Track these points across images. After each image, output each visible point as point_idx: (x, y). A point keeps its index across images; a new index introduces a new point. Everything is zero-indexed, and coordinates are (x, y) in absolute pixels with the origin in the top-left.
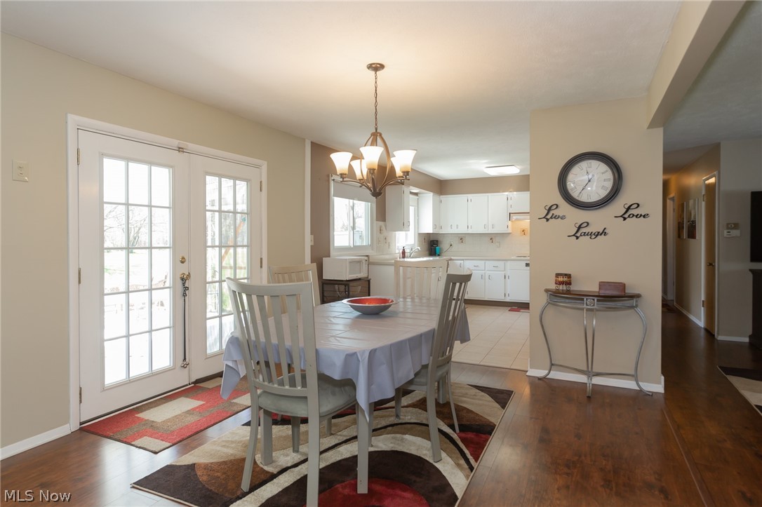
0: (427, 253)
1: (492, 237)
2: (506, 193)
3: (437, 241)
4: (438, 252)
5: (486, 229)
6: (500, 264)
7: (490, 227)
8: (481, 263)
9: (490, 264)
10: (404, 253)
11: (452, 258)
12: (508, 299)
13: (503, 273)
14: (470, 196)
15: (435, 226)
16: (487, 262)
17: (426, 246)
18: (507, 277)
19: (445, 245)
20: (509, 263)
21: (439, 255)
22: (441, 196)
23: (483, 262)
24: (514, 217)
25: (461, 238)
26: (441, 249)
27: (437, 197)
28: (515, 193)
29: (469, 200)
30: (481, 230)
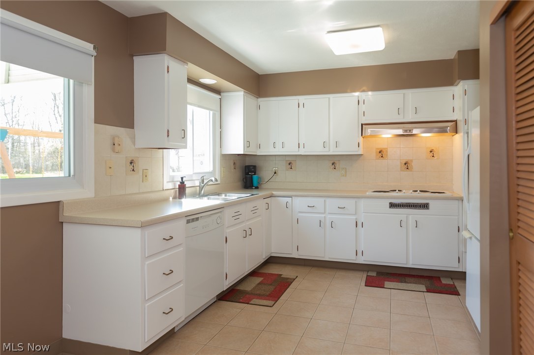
0: (240, 184)
1: (335, 161)
2: (357, 94)
3: (255, 167)
4: (255, 183)
5: (327, 149)
6: (349, 204)
7: (333, 144)
8: (318, 202)
9: (333, 204)
10: (182, 188)
11: (275, 193)
12: (361, 260)
13: (354, 217)
14: (302, 99)
15: (247, 144)
16: (328, 200)
17: (238, 174)
18: (359, 224)
19: (265, 173)
20: (362, 203)
21: (257, 188)
22: (260, 99)
23: (322, 200)
24: (369, 131)
25: (291, 161)
26: (260, 179)
27: (252, 100)
28: (370, 93)
29: (301, 105)
30: (318, 150)
